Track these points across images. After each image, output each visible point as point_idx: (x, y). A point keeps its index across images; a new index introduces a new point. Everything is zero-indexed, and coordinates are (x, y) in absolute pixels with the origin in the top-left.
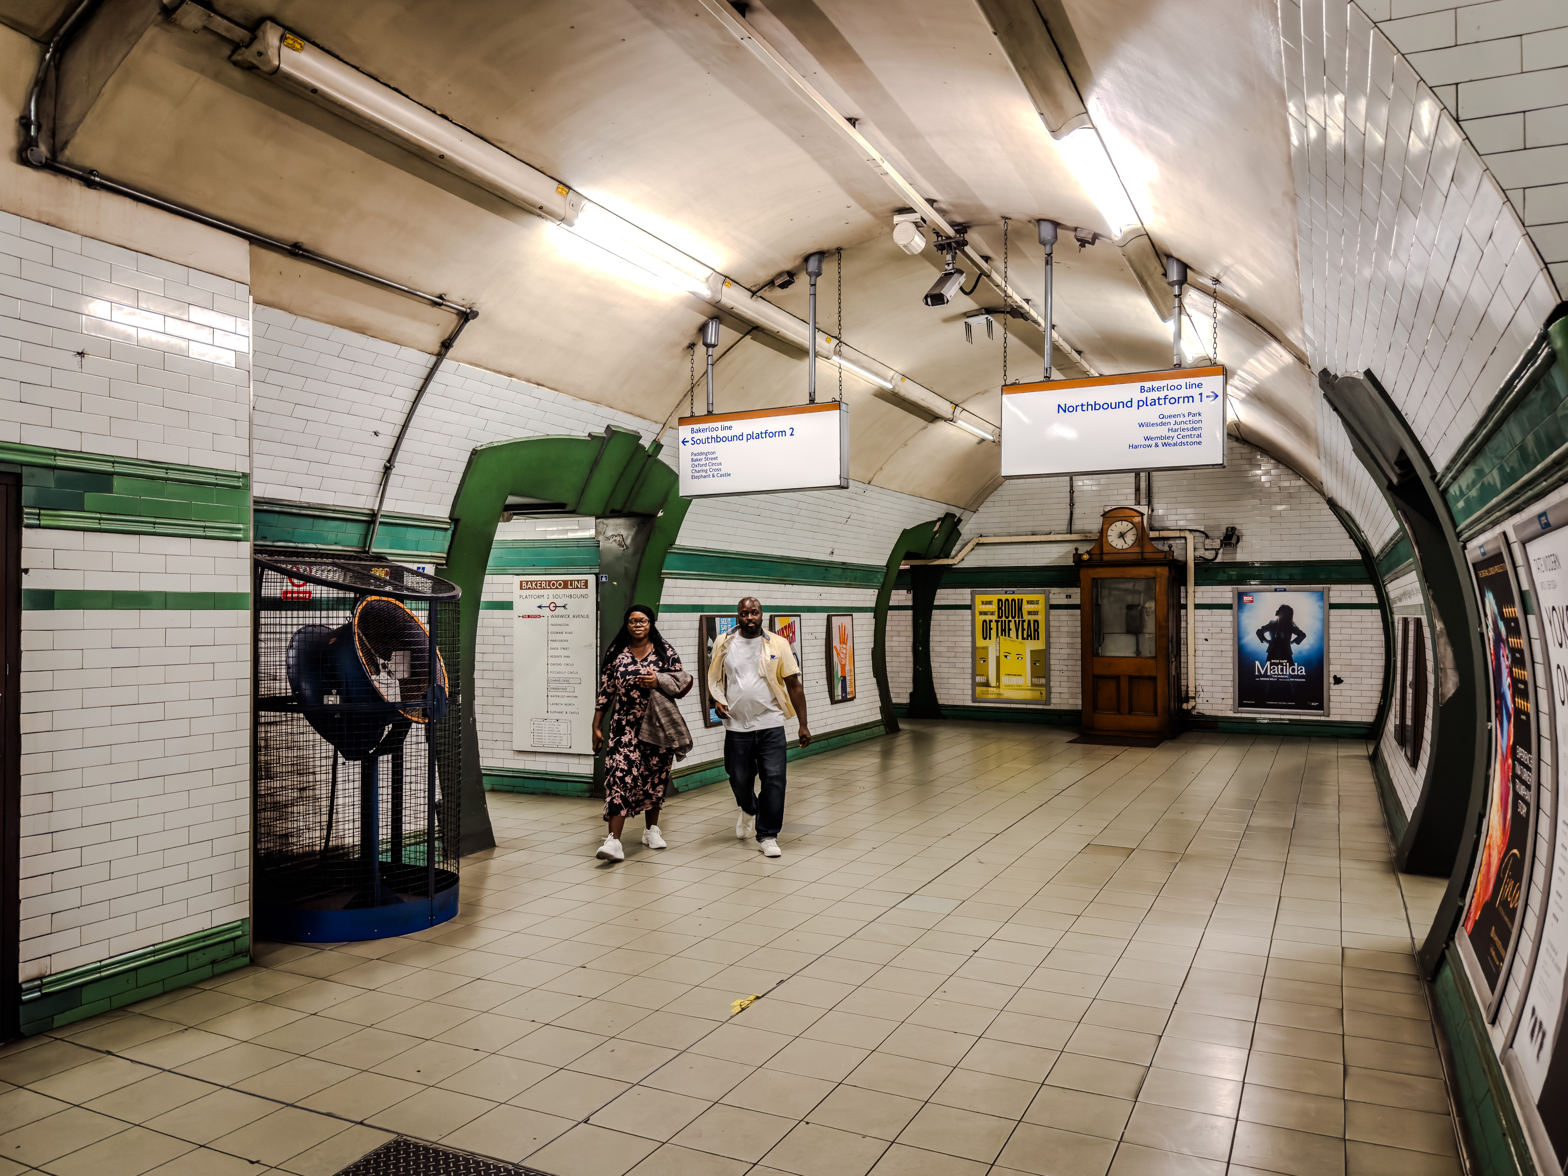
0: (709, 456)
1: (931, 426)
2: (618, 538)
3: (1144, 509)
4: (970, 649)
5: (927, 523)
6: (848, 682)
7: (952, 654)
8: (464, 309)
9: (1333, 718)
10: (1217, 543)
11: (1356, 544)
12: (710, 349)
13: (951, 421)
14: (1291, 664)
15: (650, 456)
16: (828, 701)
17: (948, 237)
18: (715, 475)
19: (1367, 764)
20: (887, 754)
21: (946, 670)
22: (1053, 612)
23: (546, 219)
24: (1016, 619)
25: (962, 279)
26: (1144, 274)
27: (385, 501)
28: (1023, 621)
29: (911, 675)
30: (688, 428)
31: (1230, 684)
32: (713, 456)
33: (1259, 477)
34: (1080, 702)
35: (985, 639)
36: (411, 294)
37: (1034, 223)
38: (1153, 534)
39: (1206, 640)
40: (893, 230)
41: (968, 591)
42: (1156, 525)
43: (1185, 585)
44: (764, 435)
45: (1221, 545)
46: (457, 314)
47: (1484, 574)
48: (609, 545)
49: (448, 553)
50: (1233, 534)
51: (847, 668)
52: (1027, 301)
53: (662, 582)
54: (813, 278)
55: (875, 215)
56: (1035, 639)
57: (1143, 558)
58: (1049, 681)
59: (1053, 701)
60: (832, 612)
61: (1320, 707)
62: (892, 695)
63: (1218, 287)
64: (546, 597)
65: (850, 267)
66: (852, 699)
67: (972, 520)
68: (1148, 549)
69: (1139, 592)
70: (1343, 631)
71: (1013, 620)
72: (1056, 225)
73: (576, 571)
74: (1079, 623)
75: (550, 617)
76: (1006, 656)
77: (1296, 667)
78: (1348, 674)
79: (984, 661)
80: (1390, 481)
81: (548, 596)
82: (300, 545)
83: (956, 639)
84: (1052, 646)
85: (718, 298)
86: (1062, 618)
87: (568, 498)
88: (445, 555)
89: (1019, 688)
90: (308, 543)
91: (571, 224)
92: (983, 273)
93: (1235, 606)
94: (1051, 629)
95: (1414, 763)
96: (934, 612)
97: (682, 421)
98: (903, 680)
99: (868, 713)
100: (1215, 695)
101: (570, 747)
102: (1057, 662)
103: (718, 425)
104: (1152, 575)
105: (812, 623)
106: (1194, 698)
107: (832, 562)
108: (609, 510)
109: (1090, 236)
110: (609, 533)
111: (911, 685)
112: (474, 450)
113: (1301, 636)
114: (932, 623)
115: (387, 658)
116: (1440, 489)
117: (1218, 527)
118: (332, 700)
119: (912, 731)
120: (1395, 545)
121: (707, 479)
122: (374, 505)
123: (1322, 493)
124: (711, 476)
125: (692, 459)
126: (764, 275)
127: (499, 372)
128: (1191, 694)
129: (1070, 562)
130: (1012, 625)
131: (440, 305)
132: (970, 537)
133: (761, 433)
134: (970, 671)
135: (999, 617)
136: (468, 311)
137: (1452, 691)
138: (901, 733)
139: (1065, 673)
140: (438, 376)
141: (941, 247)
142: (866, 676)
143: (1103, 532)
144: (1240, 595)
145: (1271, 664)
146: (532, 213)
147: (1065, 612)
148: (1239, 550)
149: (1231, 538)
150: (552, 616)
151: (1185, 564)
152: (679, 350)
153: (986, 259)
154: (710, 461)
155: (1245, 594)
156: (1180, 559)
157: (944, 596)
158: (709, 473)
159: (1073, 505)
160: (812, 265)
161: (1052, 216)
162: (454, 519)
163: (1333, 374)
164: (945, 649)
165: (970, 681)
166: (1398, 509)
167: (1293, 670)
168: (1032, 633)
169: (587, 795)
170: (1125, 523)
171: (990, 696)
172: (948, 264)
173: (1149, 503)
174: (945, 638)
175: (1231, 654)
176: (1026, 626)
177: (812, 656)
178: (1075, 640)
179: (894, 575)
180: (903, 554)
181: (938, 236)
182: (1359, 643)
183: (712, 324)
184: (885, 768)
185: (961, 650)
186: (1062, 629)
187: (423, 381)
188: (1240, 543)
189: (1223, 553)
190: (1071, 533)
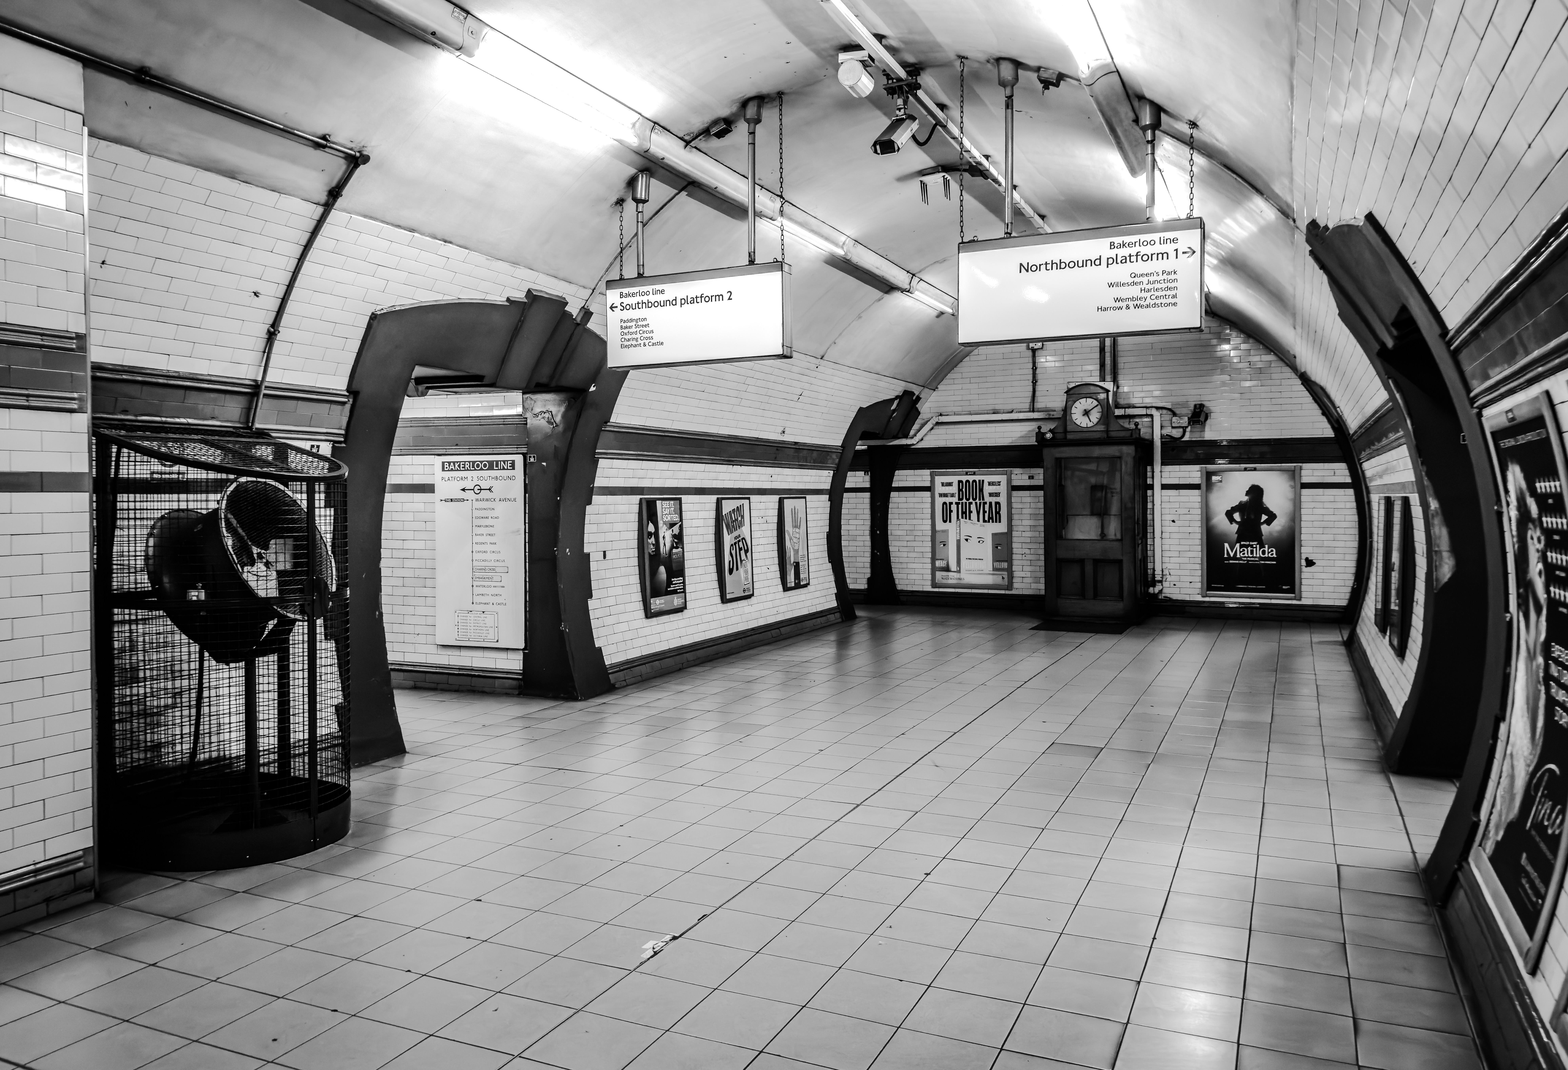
0: (639, 323)
1: (887, 296)
2: (547, 415)
3: (1109, 385)
4: (930, 533)
5: (884, 401)
6: (801, 568)
7: (912, 538)
8: (353, 153)
9: (1304, 602)
10: (1185, 421)
11: (1329, 421)
12: (640, 205)
13: (908, 291)
14: (1262, 546)
15: (578, 324)
16: (780, 588)
17: (900, 79)
18: (647, 344)
19: (1342, 650)
20: (843, 643)
21: (905, 555)
22: (1015, 493)
23: (443, 49)
24: (977, 501)
25: (915, 126)
26: (1114, 121)
27: (270, 370)
28: (985, 503)
29: (869, 560)
30: (617, 292)
31: (1198, 567)
32: (644, 323)
33: (1228, 352)
34: (1042, 586)
35: (945, 521)
36: (287, 132)
37: (993, 64)
38: (1118, 412)
39: (1173, 521)
40: (837, 71)
41: (928, 472)
42: (1122, 402)
43: (1152, 465)
44: (699, 300)
45: (1189, 423)
46: (345, 158)
47: (1509, 443)
48: (538, 423)
49: (347, 429)
50: (1201, 411)
51: (800, 553)
52: (987, 157)
53: (596, 462)
54: (752, 125)
55: (818, 53)
56: (996, 522)
57: (1108, 437)
58: (1011, 565)
59: (1015, 585)
60: (784, 494)
61: (1292, 590)
62: (848, 581)
63: (1195, 132)
64: (470, 479)
65: (793, 116)
66: (806, 586)
67: (931, 399)
68: (1113, 427)
69: (1102, 473)
70: (1316, 511)
71: (974, 502)
72: (1018, 64)
73: (502, 451)
74: (1041, 505)
75: (474, 501)
76: (967, 540)
77: (1266, 549)
78: (1319, 556)
79: (944, 545)
80: (1383, 345)
81: (472, 478)
82: (169, 420)
83: (915, 522)
84: (1015, 528)
85: (646, 146)
86: (1024, 500)
87: (486, 369)
88: (343, 432)
89: (980, 573)
90: (178, 417)
91: (470, 55)
92: (938, 123)
93: (1204, 487)
94: (1014, 511)
95: (1401, 652)
96: (893, 494)
97: (610, 284)
98: (861, 565)
99: (823, 600)
100: (1182, 578)
101: (497, 641)
102: (1019, 545)
103: (650, 288)
104: (1117, 454)
105: (762, 506)
106: (1161, 582)
107: (784, 442)
108: (533, 384)
109: (1055, 77)
110: (537, 410)
111: (868, 570)
112: (373, 314)
113: (1272, 517)
114: (891, 506)
115: (266, 547)
116: (1452, 348)
117: (1184, 405)
118: (196, 595)
119: (869, 619)
120: (1379, 418)
121: (638, 348)
122: (257, 375)
123: (1294, 368)
124: (642, 345)
125: (621, 327)
126: (698, 123)
127: (399, 226)
128: (1158, 578)
129: (1033, 441)
130: (973, 507)
131: (324, 147)
132: (929, 416)
133: (697, 297)
134: (930, 555)
135: (959, 499)
136: (358, 154)
137: (1448, 576)
138: (857, 620)
139: (1029, 557)
140: (326, 229)
141: (891, 91)
142: (820, 561)
143: (1066, 410)
144: (1209, 475)
145: (1241, 546)
146: (426, 41)
147: (1027, 493)
148: (1207, 428)
149: (1199, 415)
150: (477, 500)
151: (1151, 442)
152: (606, 206)
153: (942, 107)
154: (641, 328)
155: (1215, 473)
156: (1147, 437)
157: (903, 477)
158: (640, 342)
159: (1036, 382)
160: (751, 111)
161: (1014, 53)
162: (353, 391)
163: (1322, 225)
164: (904, 533)
165: (930, 566)
166: (1389, 378)
167: (1264, 552)
168: (994, 516)
169: (516, 692)
170: (1090, 400)
171: (950, 582)
172: (900, 109)
173: (1115, 380)
174: (904, 522)
175: (1199, 536)
176: (987, 509)
177: (762, 541)
178: (1036, 523)
179: (850, 455)
180: (859, 434)
181: (888, 79)
182: (1331, 524)
183: (642, 176)
184: (840, 658)
185: (920, 533)
186: (1024, 511)
187: (308, 235)
188: (1208, 422)
189: (1191, 431)
190: (1033, 411)
